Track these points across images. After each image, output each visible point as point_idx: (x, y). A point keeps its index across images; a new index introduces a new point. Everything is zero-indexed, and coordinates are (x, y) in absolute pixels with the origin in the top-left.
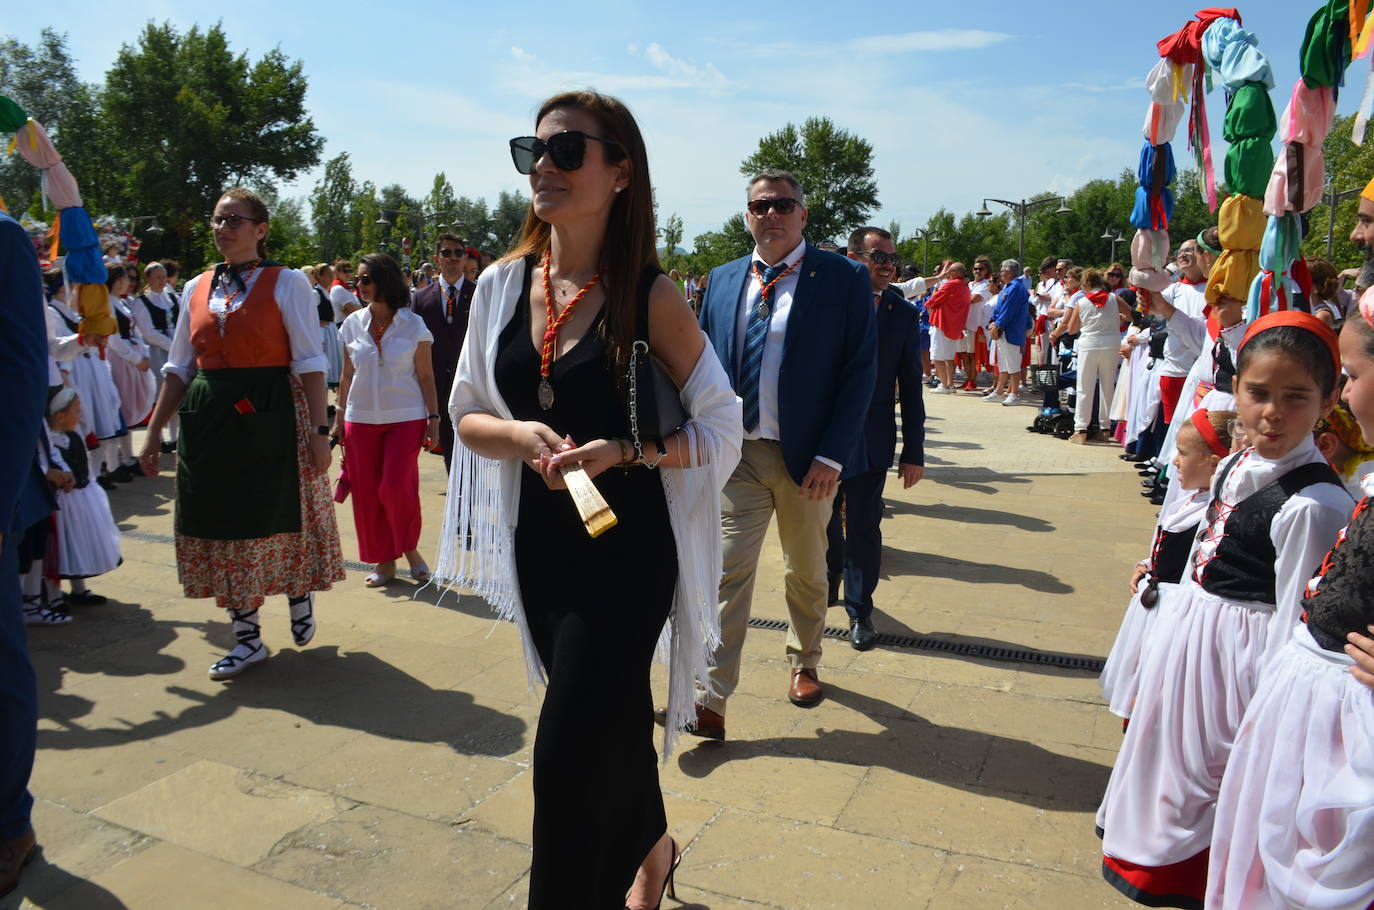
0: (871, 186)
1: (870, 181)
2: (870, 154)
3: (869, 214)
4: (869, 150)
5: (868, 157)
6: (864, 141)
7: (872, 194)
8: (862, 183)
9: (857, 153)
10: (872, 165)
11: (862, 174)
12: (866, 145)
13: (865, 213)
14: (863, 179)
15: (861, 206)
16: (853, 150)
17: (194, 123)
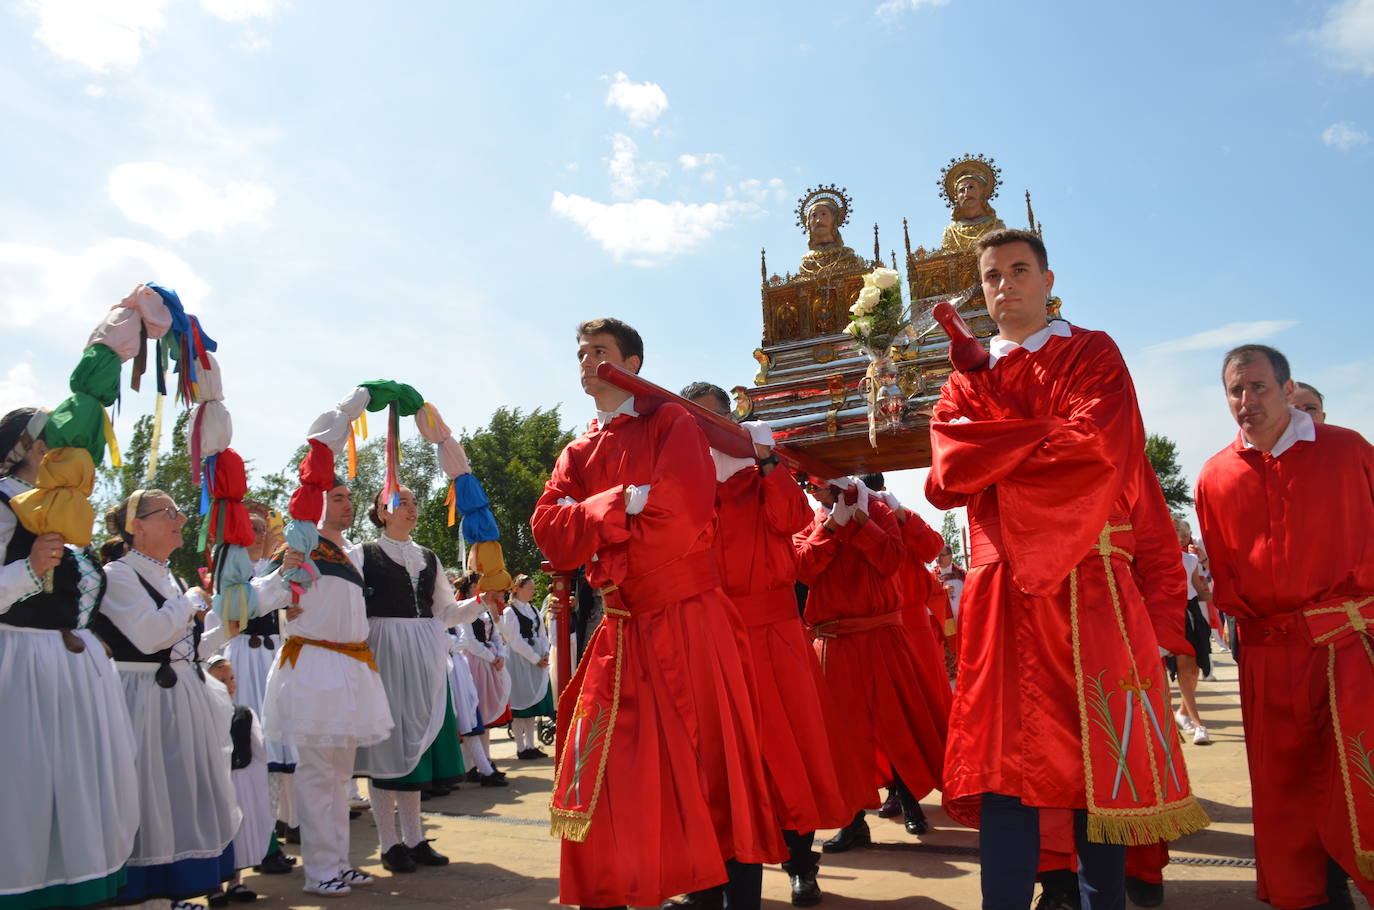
0: (1180, 483)
1: (1178, 478)
2: (1174, 451)
3: (1182, 512)
4: (1171, 448)
5: (1172, 454)
6: (1165, 439)
7: (1183, 490)
8: (1170, 482)
9: (1160, 452)
10: (1178, 461)
11: (1167, 473)
12: (1168, 443)
13: (1177, 511)
14: (1170, 477)
15: (1173, 505)
16: (1155, 450)
17: (522, 489)
